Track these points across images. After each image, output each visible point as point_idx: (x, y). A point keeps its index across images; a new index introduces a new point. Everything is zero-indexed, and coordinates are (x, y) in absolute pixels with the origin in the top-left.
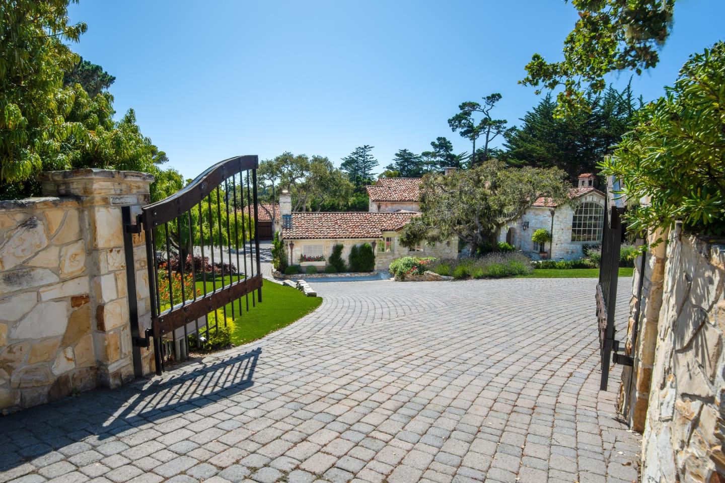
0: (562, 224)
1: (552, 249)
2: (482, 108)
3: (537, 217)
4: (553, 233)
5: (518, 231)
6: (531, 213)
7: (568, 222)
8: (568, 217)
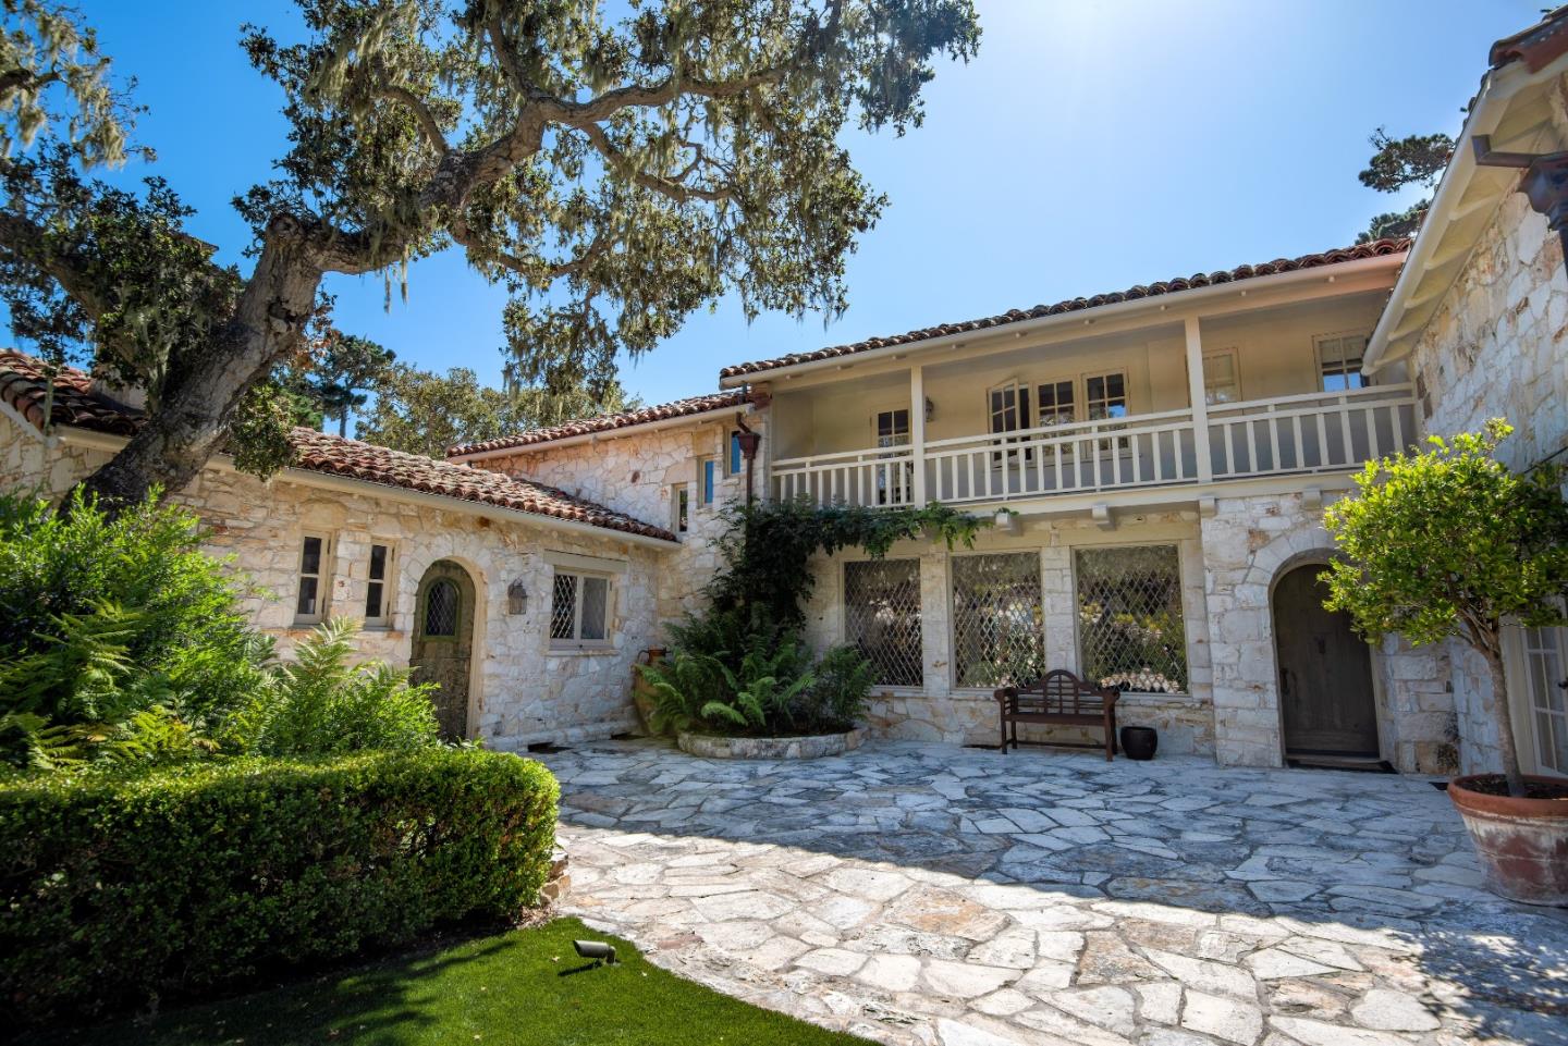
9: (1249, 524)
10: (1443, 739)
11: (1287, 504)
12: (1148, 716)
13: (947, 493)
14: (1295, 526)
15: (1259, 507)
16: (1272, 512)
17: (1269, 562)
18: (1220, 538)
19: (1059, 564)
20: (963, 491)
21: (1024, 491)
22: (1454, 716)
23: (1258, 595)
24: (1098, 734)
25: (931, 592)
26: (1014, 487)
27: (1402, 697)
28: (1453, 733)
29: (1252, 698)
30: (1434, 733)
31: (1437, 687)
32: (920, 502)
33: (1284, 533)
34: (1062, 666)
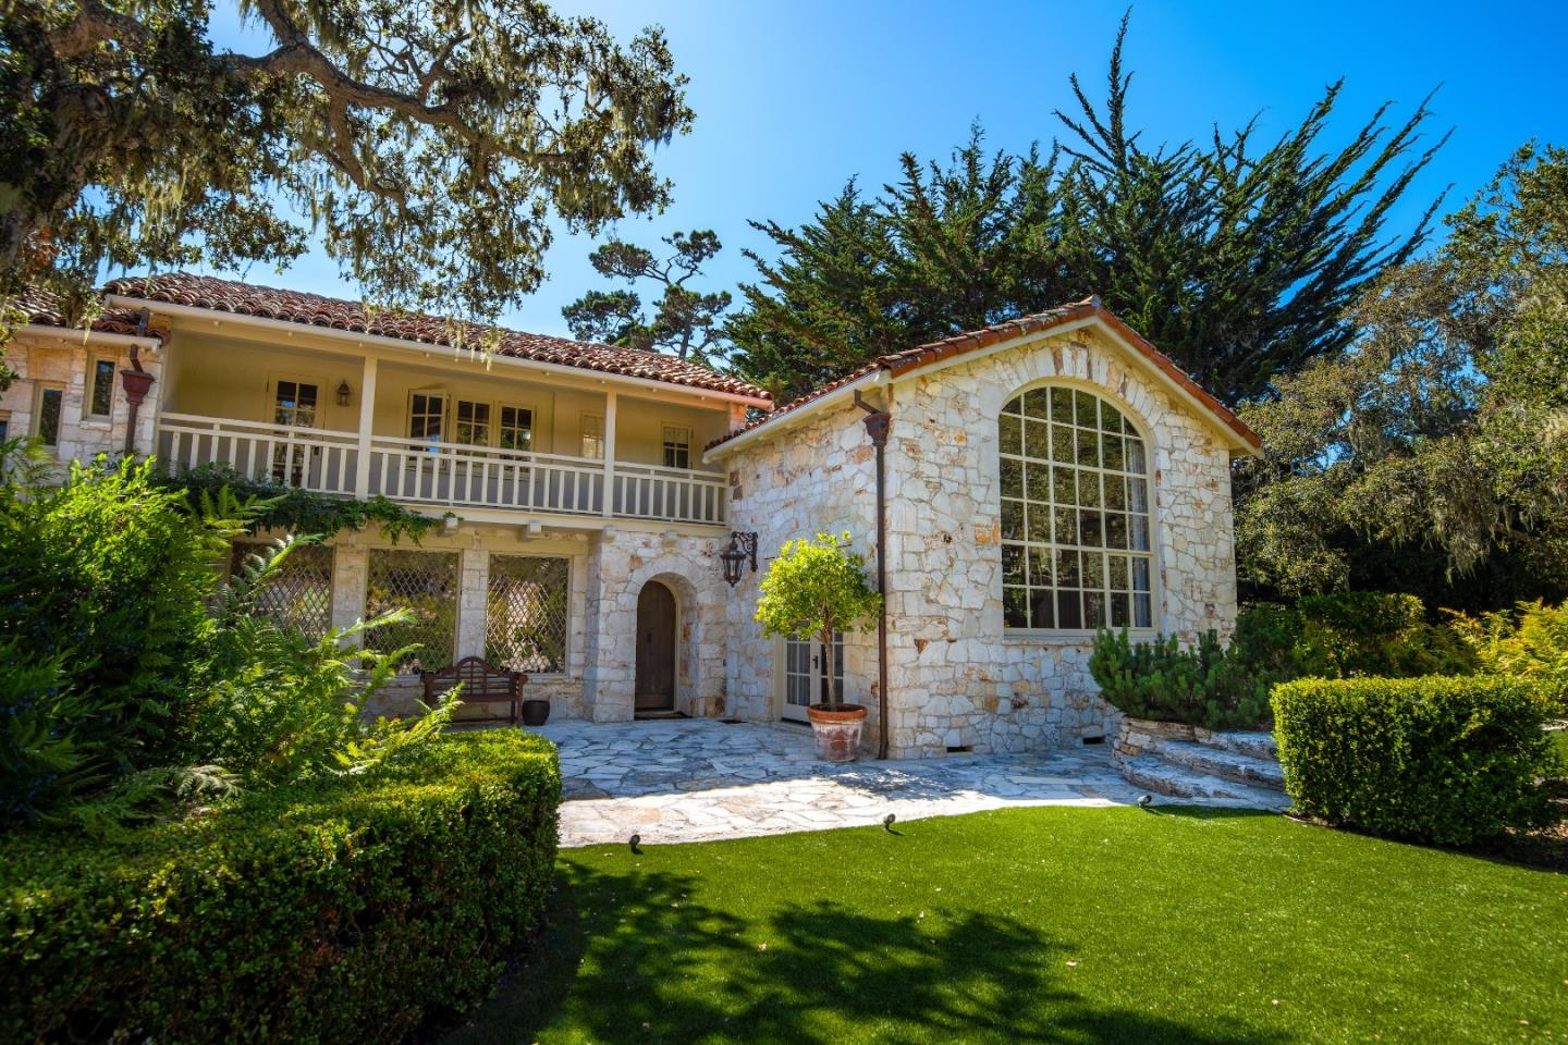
0: (940, 501)
1: (896, 676)
2: (662, 267)
3: (792, 491)
4: (892, 563)
5: (704, 598)
6: (767, 478)
7: (978, 494)
8: (971, 459)
9: (631, 551)
10: (719, 694)
11: (655, 540)
12: (537, 691)
13: (392, 489)
14: (658, 556)
15: (639, 540)
16: (646, 545)
17: (641, 578)
18: (611, 557)
19: (478, 566)
20: (409, 490)
21: (468, 500)
22: (725, 680)
23: (630, 601)
24: (501, 709)
25: (347, 582)
26: (460, 494)
27: (702, 669)
28: (724, 690)
29: (621, 674)
30: (714, 691)
31: (719, 663)
32: (362, 492)
33: (651, 560)
34: (470, 653)
